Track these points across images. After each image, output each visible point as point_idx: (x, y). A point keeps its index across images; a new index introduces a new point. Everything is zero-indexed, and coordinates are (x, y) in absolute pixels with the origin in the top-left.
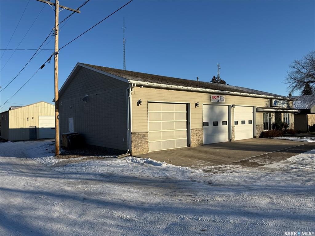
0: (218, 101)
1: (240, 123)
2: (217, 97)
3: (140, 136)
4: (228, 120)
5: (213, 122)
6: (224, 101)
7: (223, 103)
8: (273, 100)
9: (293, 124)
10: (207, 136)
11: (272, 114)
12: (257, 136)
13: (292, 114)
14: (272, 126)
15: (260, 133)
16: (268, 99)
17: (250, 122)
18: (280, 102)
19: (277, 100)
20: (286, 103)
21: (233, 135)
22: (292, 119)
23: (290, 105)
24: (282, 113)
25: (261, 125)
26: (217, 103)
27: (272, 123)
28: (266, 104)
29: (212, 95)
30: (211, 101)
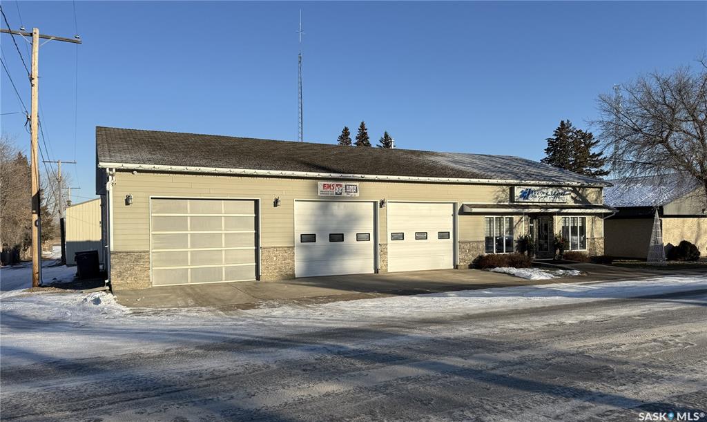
1: (410, 237)
2: (337, 185)
3: (129, 257)
4: (373, 231)
5: (330, 235)
6: (357, 195)
7: (355, 198)
8: (516, 188)
9: (600, 241)
10: (310, 261)
11: (516, 218)
12: (462, 264)
13: (597, 218)
14: (515, 244)
15: (473, 259)
16: (504, 187)
17: (443, 235)
18: (545, 191)
19: (533, 188)
20: (567, 194)
21: (383, 261)
22: (594, 230)
23: (587, 198)
24: (554, 217)
25: (478, 242)
26: (337, 198)
27: (516, 237)
28: (497, 198)
29: (321, 183)
30: (319, 194)
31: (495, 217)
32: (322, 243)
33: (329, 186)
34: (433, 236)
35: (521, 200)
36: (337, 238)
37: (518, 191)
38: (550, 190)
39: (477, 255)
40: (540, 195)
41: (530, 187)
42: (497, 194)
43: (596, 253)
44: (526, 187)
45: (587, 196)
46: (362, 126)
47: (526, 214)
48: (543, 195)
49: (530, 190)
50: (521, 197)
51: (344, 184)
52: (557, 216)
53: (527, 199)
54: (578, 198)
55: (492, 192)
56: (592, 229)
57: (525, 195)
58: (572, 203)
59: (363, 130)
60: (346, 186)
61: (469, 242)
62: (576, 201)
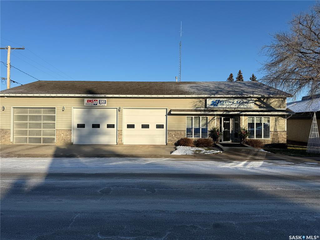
0: (96, 104)
1: (138, 127)
2: (95, 100)
3: (3, 131)
4: (116, 123)
5: (93, 124)
7: (104, 106)
8: (207, 99)
9: (283, 133)
10: (80, 137)
11: (210, 118)
12: (170, 143)
13: (280, 118)
14: (208, 133)
15: (177, 140)
16: (201, 99)
17: (159, 126)
18: (232, 101)
19: (221, 99)
20: (250, 103)
21: (120, 139)
22: (278, 126)
23: (271, 105)
24: (241, 117)
25: (181, 131)
26: (95, 106)
27: (209, 129)
28: (195, 106)
29: (86, 100)
30: (85, 105)
31: (193, 117)
32: (88, 128)
33: (90, 101)
34: (153, 127)
35: (212, 107)
36: (96, 126)
37: (209, 102)
38: (236, 101)
39: (180, 138)
40: (227, 103)
41: (219, 99)
42: (196, 103)
43: (279, 141)
44: (216, 99)
45: (270, 103)
46: (240, 72)
47: (217, 115)
48: (230, 104)
49: (219, 100)
50: (211, 105)
51: (98, 100)
52: (243, 117)
53: (217, 106)
54: (262, 105)
55: (192, 102)
56: (276, 125)
57: (214, 104)
58: (257, 108)
59: (240, 74)
60: (99, 100)
61: (175, 131)
62: (260, 106)
